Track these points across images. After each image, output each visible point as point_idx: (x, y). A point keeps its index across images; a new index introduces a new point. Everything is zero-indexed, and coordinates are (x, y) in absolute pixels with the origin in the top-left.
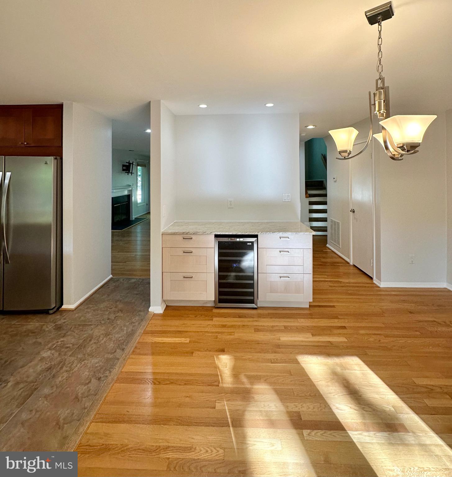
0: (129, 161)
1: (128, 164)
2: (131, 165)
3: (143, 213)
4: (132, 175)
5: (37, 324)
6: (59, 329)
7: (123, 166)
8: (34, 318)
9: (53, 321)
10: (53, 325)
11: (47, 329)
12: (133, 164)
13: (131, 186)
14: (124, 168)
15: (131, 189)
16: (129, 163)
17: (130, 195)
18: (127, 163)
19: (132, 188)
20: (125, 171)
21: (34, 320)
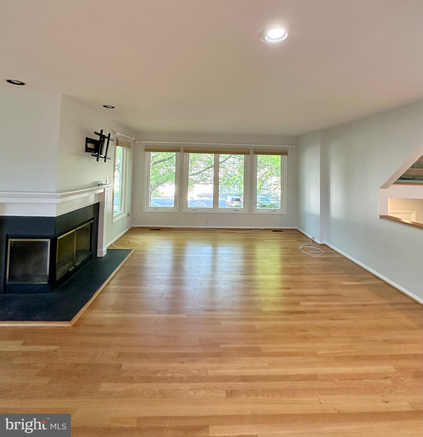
0: (102, 131)
1: (98, 138)
2: (106, 140)
3: (122, 232)
4: (105, 161)
7: (88, 140)
12: (109, 138)
13: (102, 184)
14: (90, 146)
15: (102, 191)
16: (101, 135)
17: (99, 202)
18: (96, 133)
19: (105, 189)
20: (91, 153)
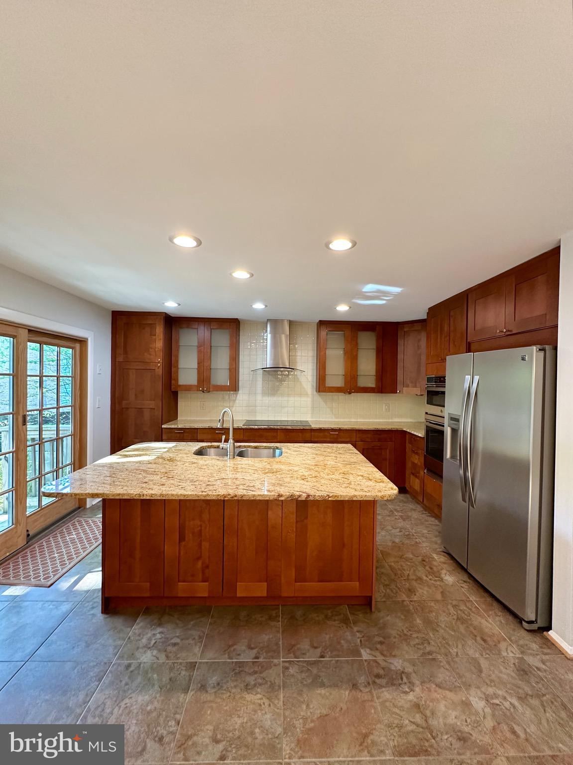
5: (497, 630)
6: (522, 673)
8: (500, 614)
9: (522, 646)
10: (517, 656)
11: (505, 654)
21: (497, 619)
